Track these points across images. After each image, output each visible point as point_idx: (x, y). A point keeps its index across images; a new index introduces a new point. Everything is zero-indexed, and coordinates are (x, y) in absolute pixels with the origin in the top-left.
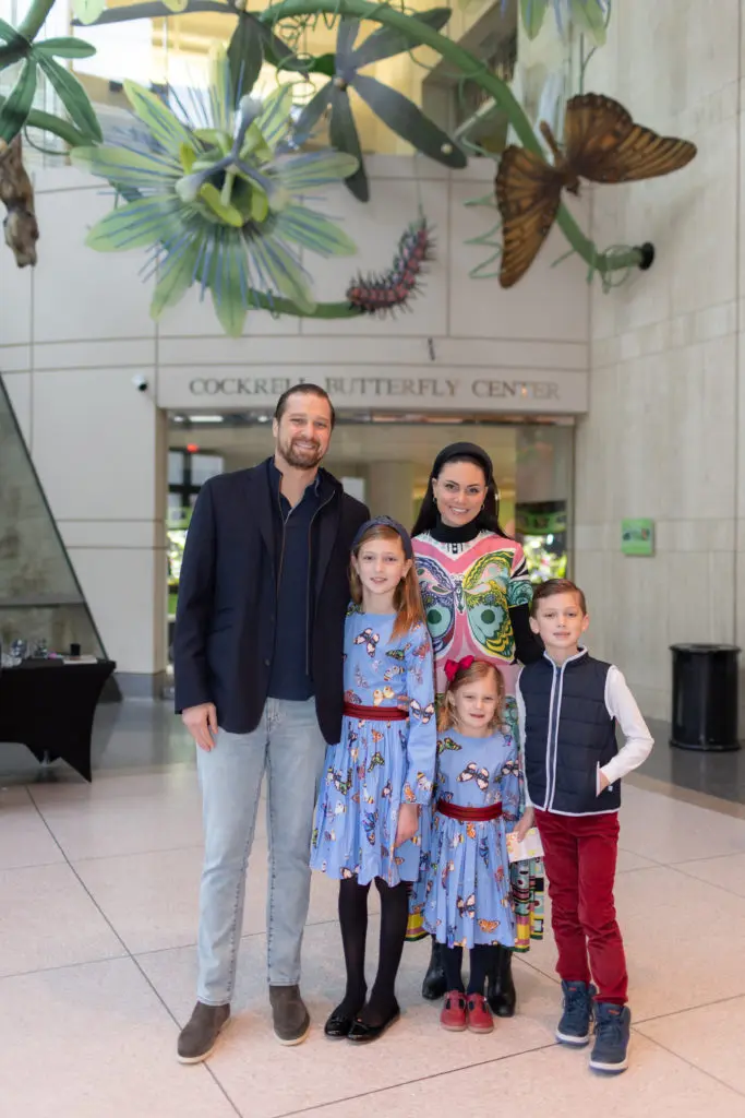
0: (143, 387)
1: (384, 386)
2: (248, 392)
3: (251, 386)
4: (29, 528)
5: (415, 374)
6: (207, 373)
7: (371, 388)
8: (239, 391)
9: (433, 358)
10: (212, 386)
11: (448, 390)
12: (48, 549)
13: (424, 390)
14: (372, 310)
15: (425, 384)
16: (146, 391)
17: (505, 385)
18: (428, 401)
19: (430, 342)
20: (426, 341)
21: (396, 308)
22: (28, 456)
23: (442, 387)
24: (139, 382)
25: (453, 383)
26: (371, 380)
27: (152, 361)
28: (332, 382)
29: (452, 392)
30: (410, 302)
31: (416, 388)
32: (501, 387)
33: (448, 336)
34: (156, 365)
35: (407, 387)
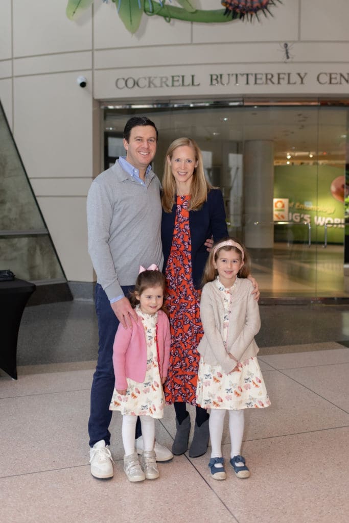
0: (83, 85)
1: (252, 79)
2: (155, 86)
3: (157, 82)
4: (12, 183)
5: (274, 70)
6: (125, 74)
7: (242, 80)
8: (149, 86)
9: (288, 57)
10: (130, 83)
11: (299, 80)
12: (25, 197)
13: (281, 81)
14: (242, 16)
15: (281, 76)
16: (86, 88)
17: (341, 75)
18: (284, 89)
19: (286, 45)
20: (283, 45)
21: (260, 14)
22: (11, 135)
23: (295, 78)
24: (80, 81)
25: (302, 75)
26: (242, 75)
27: (90, 67)
28: (214, 77)
29: (302, 83)
30: (271, 8)
31: (275, 80)
32: (338, 77)
33: (299, 41)
34: (92, 69)
35: (269, 79)
